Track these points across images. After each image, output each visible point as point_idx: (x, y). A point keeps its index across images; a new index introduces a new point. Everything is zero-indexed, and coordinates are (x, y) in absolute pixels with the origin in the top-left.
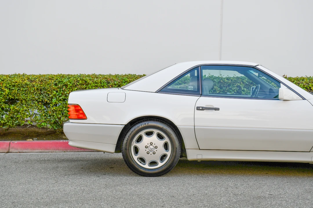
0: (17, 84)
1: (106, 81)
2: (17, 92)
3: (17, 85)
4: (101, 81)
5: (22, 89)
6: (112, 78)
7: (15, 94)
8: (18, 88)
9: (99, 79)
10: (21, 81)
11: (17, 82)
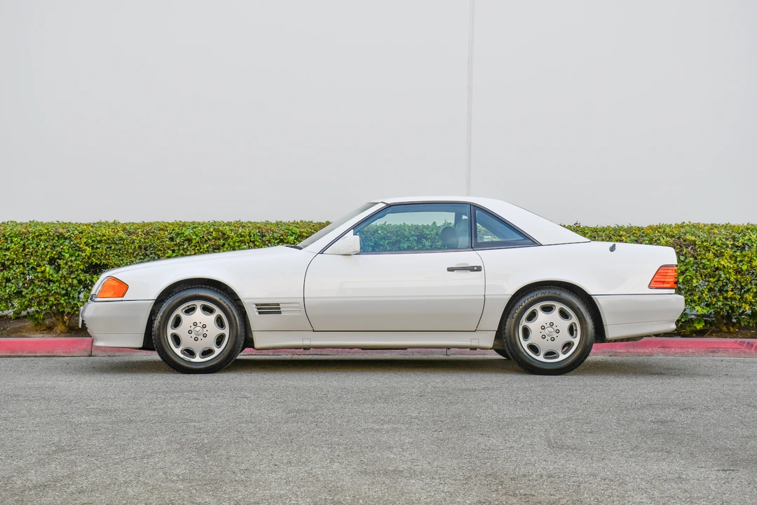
0: (105, 238)
1: (259, 232)
2: (105, 252)
3: (106, 240)
4: (250, 233)
5: (113, 247)
6: (269, 227)
7: (102, 255)
8: (107, 245)
9: (247, 229)
10: (112, 233)
11: (104, 236)
